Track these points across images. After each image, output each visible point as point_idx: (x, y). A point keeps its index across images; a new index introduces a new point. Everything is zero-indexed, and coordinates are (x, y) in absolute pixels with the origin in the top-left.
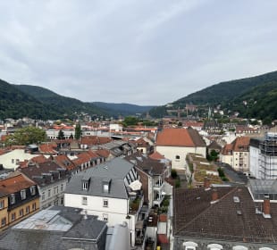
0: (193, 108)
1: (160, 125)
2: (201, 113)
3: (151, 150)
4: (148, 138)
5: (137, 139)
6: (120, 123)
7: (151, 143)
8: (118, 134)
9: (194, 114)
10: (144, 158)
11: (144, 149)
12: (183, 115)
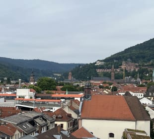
0: (131, 67)
1: (87, 91)
2: (142, 73)
3: (74, 124)
4: (71, 108)
5: (55, 109)
6: (30, 88)
7: (74, 116)
8: (28, 103)
9: (133, 75)
10: (64, 137)
11: (65, 124)
12: (118, 77)
